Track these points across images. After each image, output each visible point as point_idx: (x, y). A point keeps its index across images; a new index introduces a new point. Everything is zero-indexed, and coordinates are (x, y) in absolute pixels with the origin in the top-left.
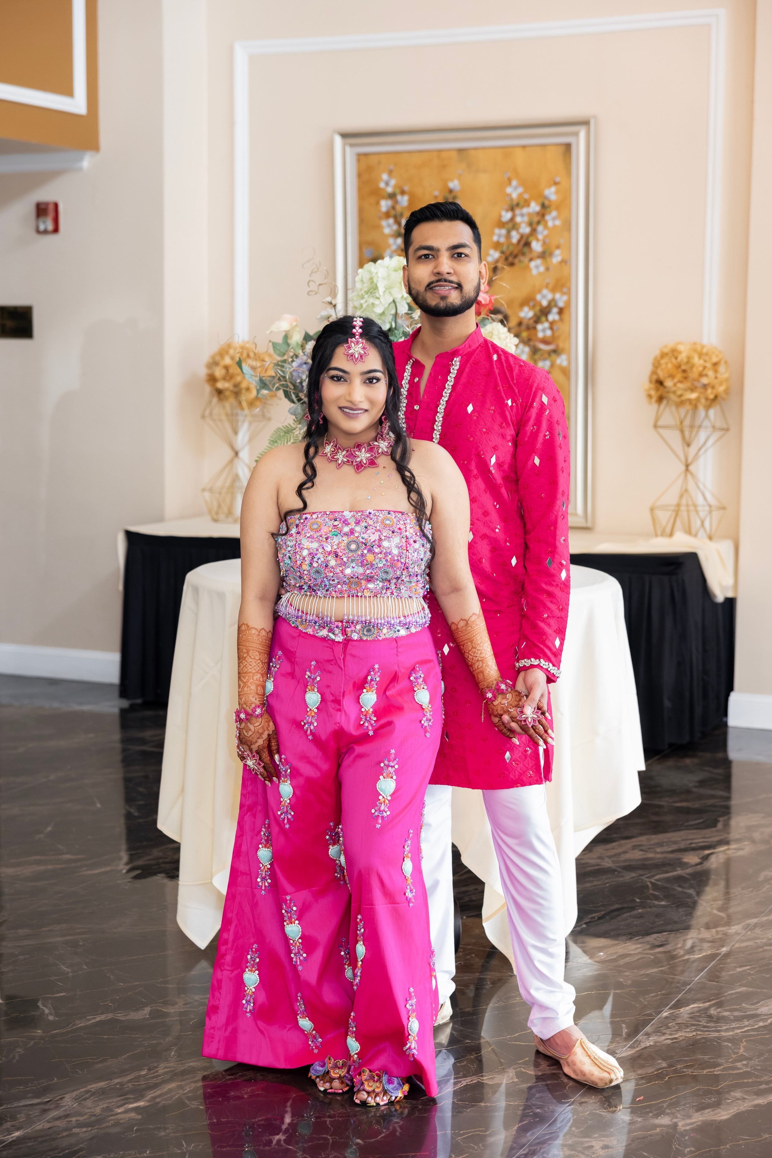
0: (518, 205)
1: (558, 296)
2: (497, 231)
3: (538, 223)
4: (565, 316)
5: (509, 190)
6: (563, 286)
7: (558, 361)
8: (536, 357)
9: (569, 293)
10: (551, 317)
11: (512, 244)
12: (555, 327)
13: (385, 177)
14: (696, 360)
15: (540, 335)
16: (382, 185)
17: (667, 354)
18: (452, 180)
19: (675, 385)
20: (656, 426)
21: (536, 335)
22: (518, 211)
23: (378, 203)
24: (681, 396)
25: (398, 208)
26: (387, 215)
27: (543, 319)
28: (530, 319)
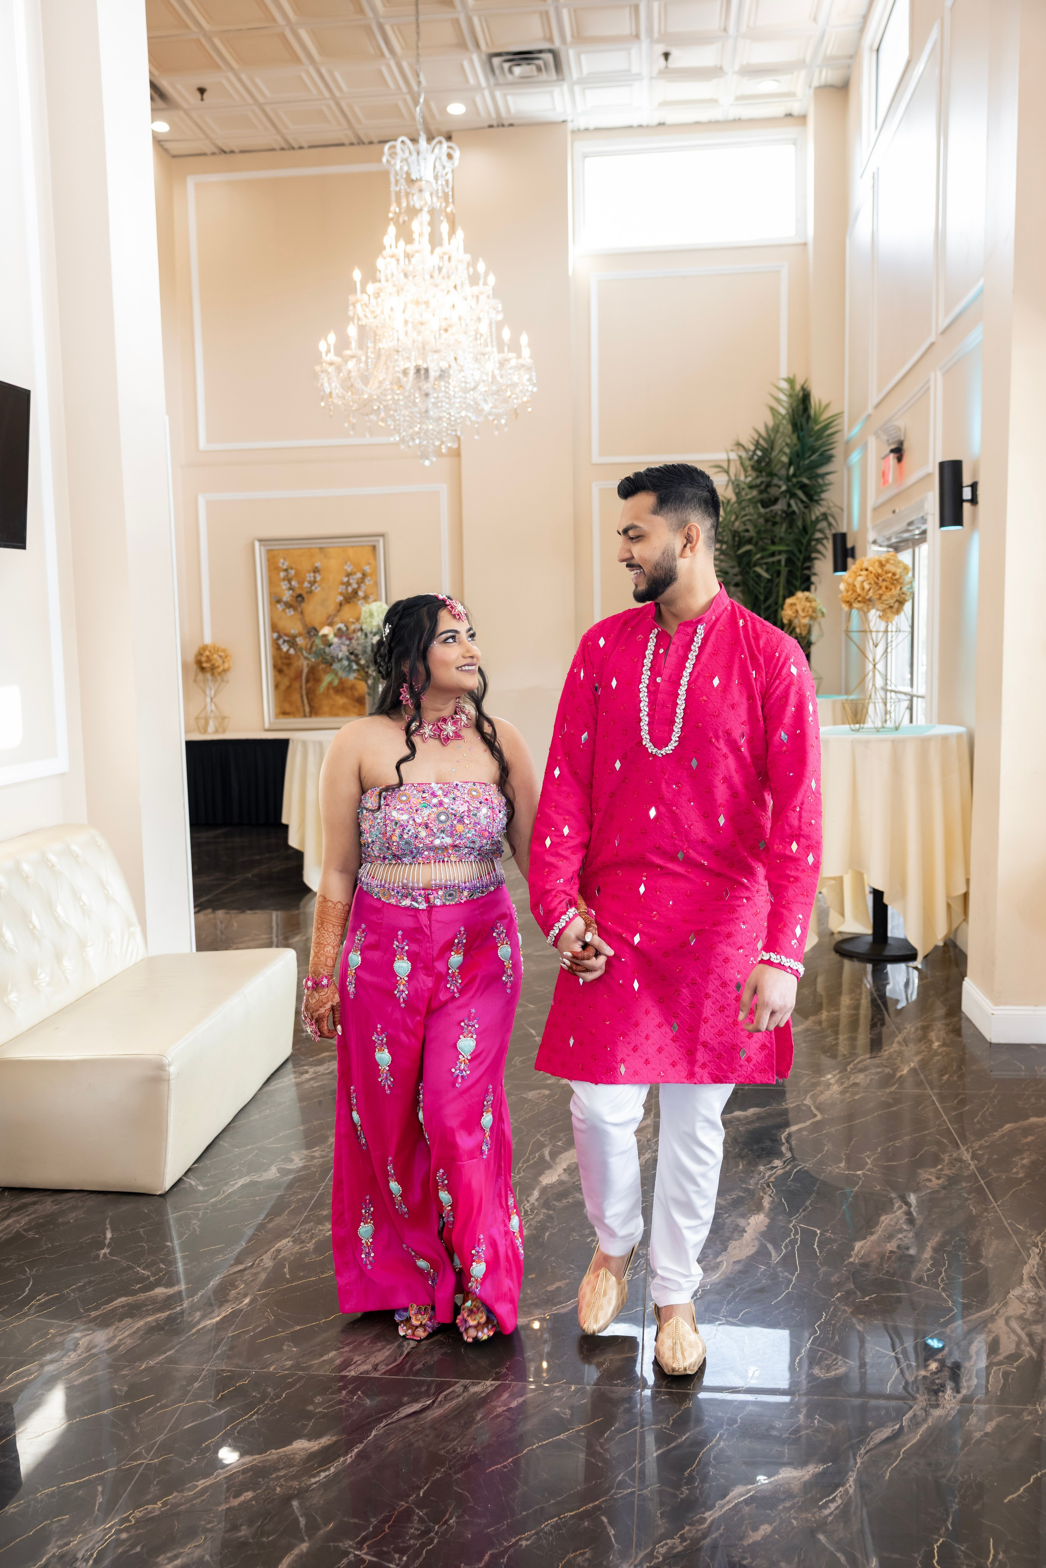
0: (350, 574)
2: (341, 587)
3: (362, 581)
5: (346, 567)
13: (282, 561)
16: (280, 565)
18: (316, 562)
22: (350, 577)
23: (278, 574)
25: (289, 576)
26: (284, 579)
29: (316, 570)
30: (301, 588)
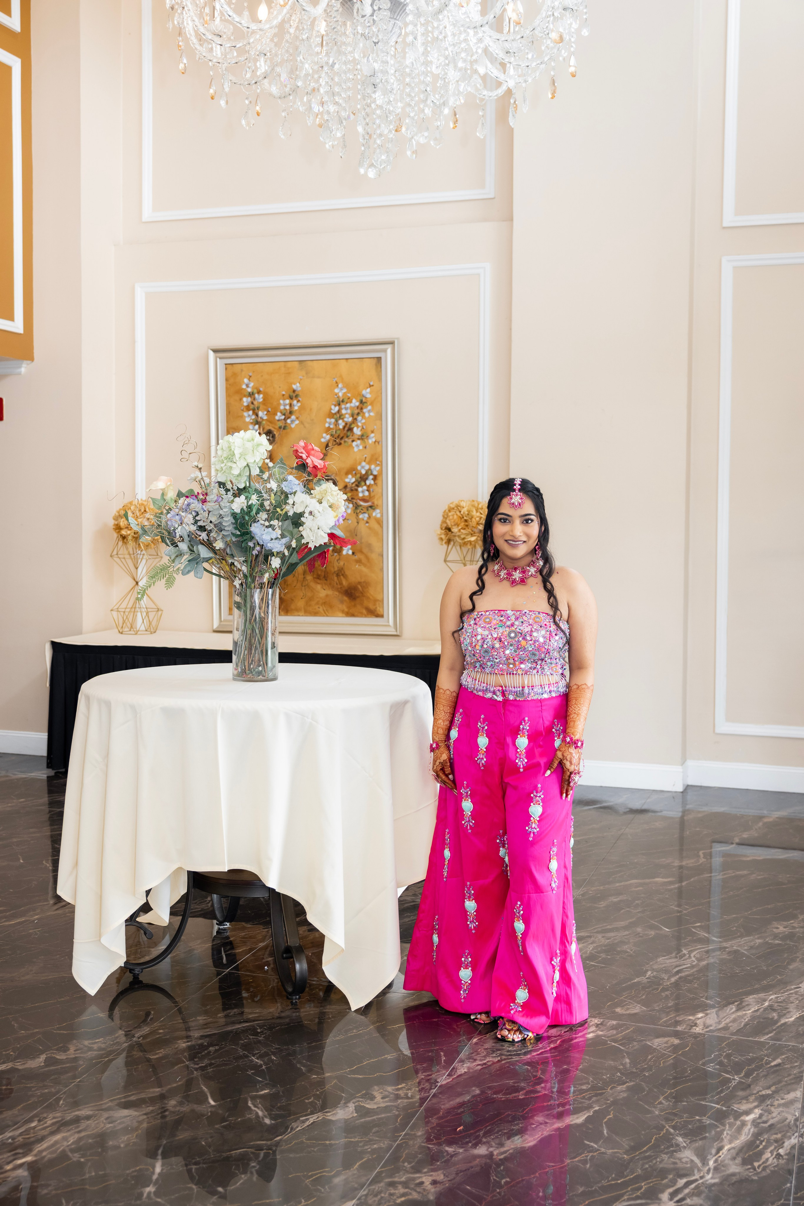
0: (343, 401)
1: (373, 467)
2: (328, 420)
3: (358, 414)
4: (379, 481)
5: (336, 391)
6: (376, 460)
7: (374, 514)
8: (358, 511)
9: (381, 465)
10: (368, 482)
11: (340, 429)
12: (371, 490)
13: (246, 381)
14: (474, 513)
15: (361, 495)
16: (244, 387)
17: (453, 509)
18: (295, 384)
19: (459, 531)
20: (445, 561)
21: (358, 495)
22: (343, 406)
23: (241, 399)
24: (464, 539)
25: (255, 403)
26: (248, 408)
27: (363, 483)
28: (352, 484)
29: (294, 395)
30: (271, 421)
